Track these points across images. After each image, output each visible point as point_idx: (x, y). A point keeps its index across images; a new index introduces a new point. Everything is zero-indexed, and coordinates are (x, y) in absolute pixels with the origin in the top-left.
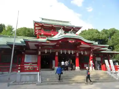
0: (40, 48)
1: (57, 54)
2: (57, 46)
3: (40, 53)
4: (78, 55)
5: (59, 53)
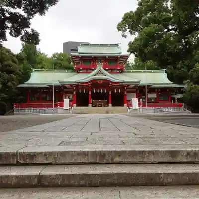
0: (74, 88)
1: (90, 93)
3: (74, 93)
4: (110, 93)
5: (92, 92)
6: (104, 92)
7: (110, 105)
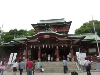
1: (39, 48)
2: (38, 42)
4: (57, 47)
6: (51, 47)
7: (58, 59)
